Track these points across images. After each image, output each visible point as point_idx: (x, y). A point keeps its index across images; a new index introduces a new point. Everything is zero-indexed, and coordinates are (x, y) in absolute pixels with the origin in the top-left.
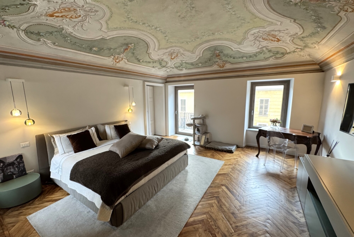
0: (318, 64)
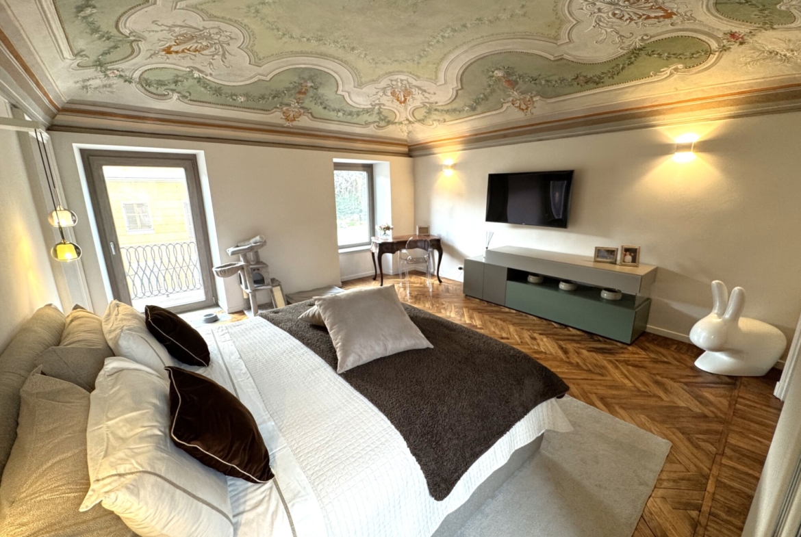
0: (409, 146)
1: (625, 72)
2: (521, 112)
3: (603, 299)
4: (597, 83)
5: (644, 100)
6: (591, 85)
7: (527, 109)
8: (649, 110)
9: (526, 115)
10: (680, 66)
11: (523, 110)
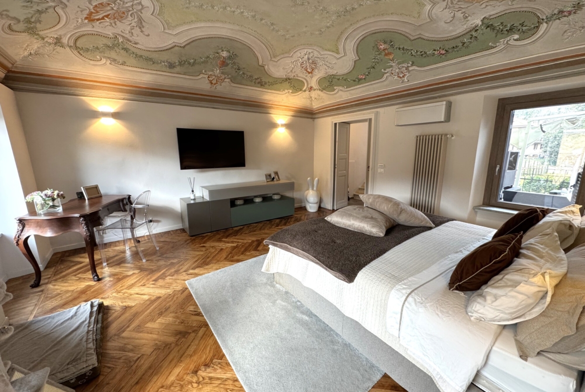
1: (275, 86)
2: (210, 85)
3: (275, 199)
4: (262, 85)
5: (270, 100)
6: (259, 85)
7: (215, 84)
8: (270, 105)
9: (211, 88)
10: (291, 91)
11: (212, 83)
